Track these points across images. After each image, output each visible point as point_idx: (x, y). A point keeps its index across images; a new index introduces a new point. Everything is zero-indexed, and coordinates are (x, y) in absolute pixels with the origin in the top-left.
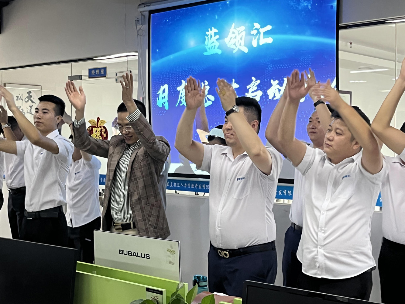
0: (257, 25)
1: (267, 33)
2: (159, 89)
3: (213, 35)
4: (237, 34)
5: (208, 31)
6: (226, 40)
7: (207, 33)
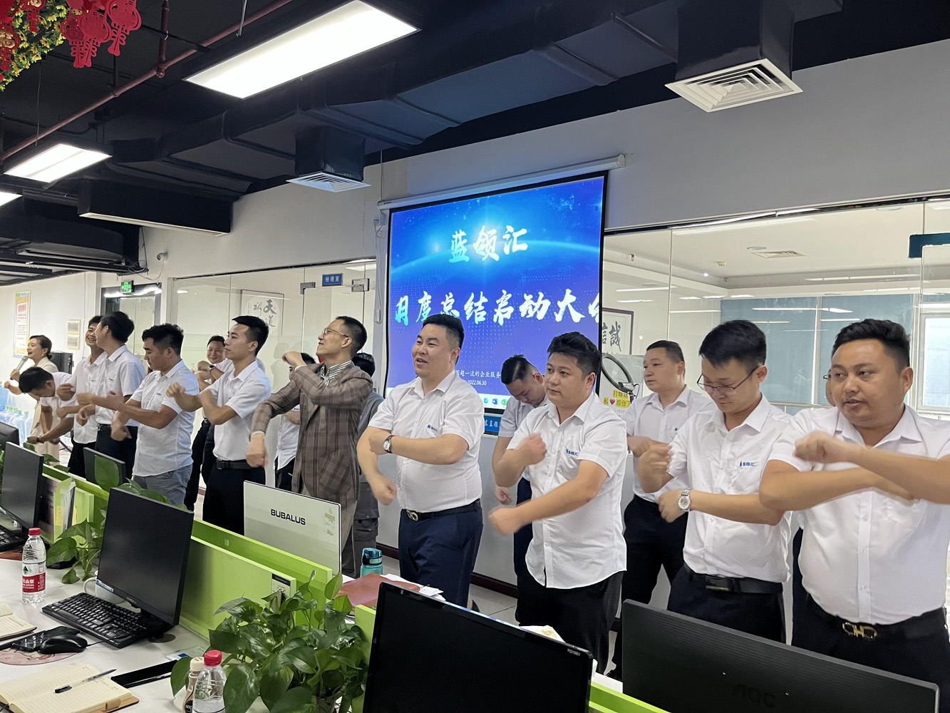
0: (510, 229)
1: (521, 238)
2: (398, 301)
3: (460, 239)
4: (487, 238)
5: (455, 234)
6: (475, 245)
7: (454, 236)
